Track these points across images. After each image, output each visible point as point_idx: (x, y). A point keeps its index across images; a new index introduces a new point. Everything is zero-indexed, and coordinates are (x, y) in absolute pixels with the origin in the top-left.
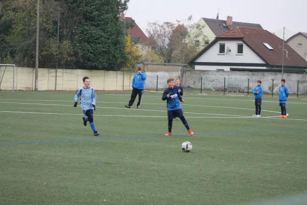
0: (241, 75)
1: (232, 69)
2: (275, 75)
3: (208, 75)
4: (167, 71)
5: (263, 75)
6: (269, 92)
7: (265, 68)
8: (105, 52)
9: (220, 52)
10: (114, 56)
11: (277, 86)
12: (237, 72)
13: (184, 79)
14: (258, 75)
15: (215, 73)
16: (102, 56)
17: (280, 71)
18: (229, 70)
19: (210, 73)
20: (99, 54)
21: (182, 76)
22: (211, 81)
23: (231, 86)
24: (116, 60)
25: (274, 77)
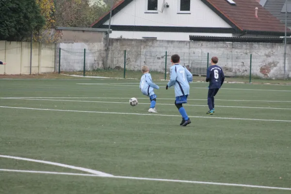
0: (212, 48)
1: (192, 38)
2: (272, 47)
3: (154, 47)
4: (86, 41)
6: (261, 75)
8: (14, 10)
9: (149, 8)
10: (26, 17)
11: (275, 66)
12: (204, 43)
13: (110, 55)
15: (166, 44)
16: (9, 16)
17: (281, 41)
18: (188, 39)
19: (156, 44)
20: (5, 14)
21: (107, 50)
22: (159, 58)
23: (199, 66)
24: (29, 24)
25: (270, 50)
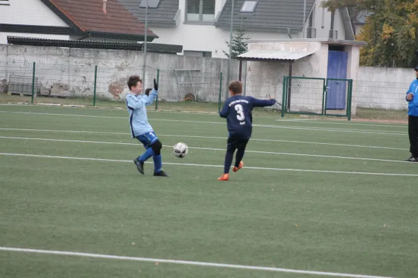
0: (40, 55)
1: (10, 41)
2: (127, 56)
5: (97, 56)
6: (111, 96)
7: (66, 38)
12: (29, 48)
14: (82, 57)
18: (6, 42)
23: (21, 81)
25: (123, 60)
